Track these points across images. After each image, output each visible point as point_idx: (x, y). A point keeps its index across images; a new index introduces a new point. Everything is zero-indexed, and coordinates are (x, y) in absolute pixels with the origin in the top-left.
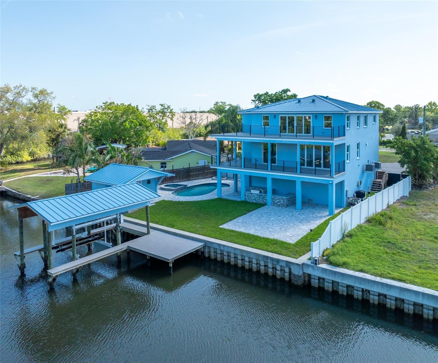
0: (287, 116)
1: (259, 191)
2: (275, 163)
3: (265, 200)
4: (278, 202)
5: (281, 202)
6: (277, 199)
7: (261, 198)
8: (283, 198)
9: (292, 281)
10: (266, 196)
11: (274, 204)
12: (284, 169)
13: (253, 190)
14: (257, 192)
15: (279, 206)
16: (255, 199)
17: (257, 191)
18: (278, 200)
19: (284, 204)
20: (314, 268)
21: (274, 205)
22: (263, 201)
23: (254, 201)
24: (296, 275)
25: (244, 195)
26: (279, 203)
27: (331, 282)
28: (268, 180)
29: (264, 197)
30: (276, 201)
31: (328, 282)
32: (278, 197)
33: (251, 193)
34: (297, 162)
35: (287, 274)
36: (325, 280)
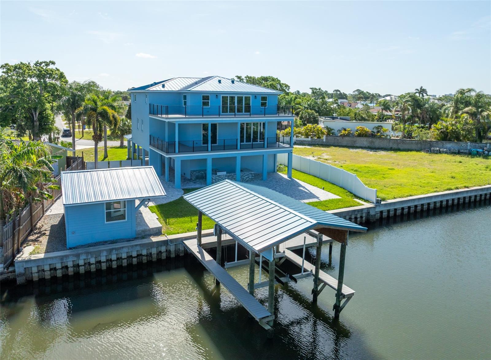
0: (229, 96)
1: (226, 172)
2: (216, 143)
4: (247, 178)
6: (246, 175)
8: (251, 173)
9: (370, 220)
10: (235, 175)
12: (224, 148)
17: (224, 172)
18: (247, 176)
19: (252, 178)
20: (380, 205)
27: (386, 211)
28: (237, 158)
29: (233, 176)
30: (245, 178)
31: (385, 212)
32: (246, 173)
33: (218, 176)
34: (237, 139)
35: (364, 218)
36: (384, 211)
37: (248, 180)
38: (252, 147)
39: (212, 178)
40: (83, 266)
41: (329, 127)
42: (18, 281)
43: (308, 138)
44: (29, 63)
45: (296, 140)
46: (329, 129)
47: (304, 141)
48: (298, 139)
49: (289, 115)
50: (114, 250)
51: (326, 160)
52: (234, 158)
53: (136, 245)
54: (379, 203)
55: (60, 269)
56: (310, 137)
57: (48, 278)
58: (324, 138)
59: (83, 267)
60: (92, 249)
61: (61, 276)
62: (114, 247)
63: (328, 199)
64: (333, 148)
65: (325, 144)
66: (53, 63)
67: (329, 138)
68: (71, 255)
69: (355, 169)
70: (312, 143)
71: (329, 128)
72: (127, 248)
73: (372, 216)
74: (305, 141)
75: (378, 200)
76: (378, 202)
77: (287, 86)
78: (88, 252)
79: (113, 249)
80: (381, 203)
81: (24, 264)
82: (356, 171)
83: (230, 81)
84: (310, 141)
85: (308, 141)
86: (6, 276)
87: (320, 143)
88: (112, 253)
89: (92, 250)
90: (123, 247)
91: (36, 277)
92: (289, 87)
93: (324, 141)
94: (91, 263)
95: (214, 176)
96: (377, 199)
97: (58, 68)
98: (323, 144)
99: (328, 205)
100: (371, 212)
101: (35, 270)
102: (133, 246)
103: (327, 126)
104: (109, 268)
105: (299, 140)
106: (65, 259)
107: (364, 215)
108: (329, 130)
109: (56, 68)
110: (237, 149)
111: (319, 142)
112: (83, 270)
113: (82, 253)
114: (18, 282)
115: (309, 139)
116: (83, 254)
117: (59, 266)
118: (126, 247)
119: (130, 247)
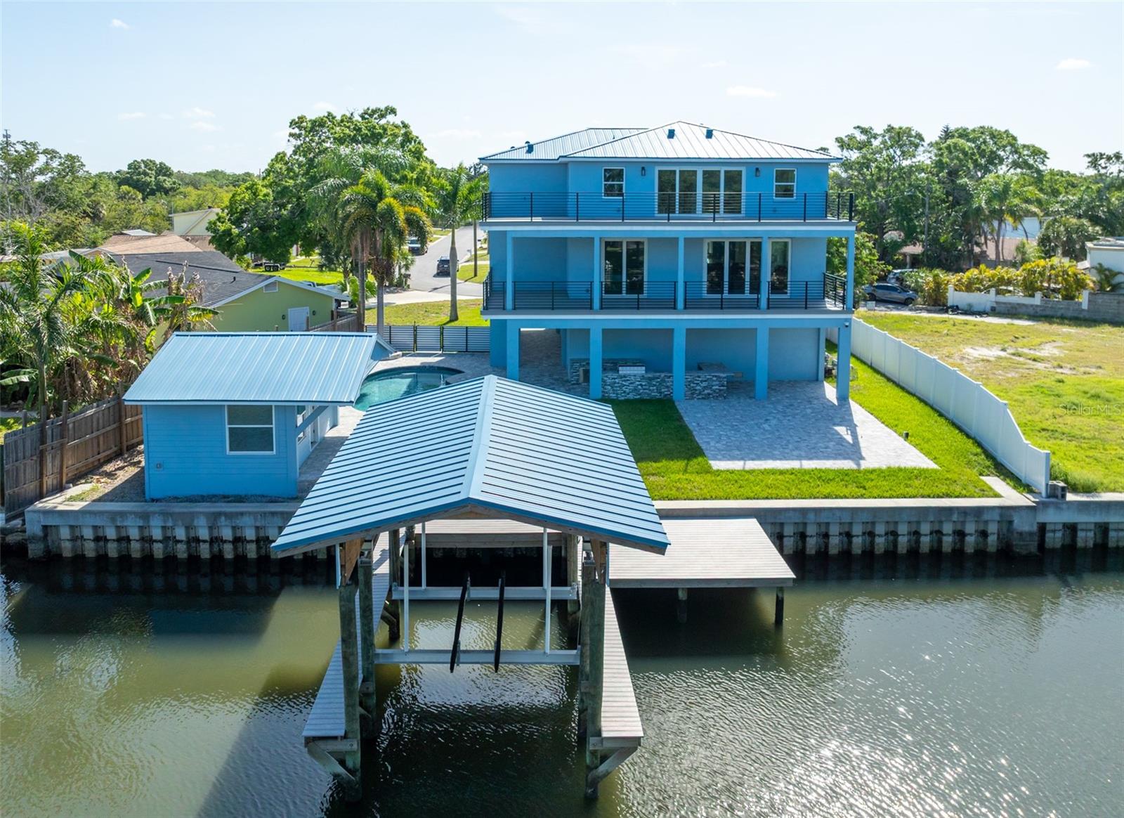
0: (677, 169)
1: (644, 368)
3: (667, 387)
4: (705, 388)
5: (714, 388)
6: (702, 381)
7: (655, 385)
8: (719, 377)
9: (1014, 549)
10: (669, 377)
11: (693, 394)
13: (624, 368)
14: (641, 370)
15: (707, 397)
16: (635, 389)
17: (639, 368)
18: (704, 384)
19: (720, 390)
20: (1061, 506)
21: (693, 398)
22: (661, 393)
23: (631, 396)
24: (1026, 533)
25: (600, 383)
26: (706, 392)
27: (1092, 527)
28: (676, 335)
29: (663, 381)
30: (698, 388)
31: (1086, 530)
32: (704, 375)
33: (621, 377)
34: (675, 283)
35: (992, 539)
36: (1079, 527)
37: (709, 394)
38: (722, 306)
39: (604, 381)
40: (160, 541)
41: (1106, 265)
42: (29, 552)
43: (1032, 296)
44: (352, 114)
45: (997, 303)
46: (1107, 273)
47: (1018, 304)
48: (1001, 298)
49: (842, 221)
50: (223, 518)
51: (1034, 360)
52: (669, 333)
53: (273, 514)
54: (1056, 497)
55: (114, 540)
56: (1038, 295)
57: (90, 556)
58: (1083, 299)
59: (160, 545)
60: (178, 508)
61: (116, 556)
62: (223, 510)
63: (884, 467)
64: (1107, 329)
65: (1087, 317)
66: (393, 111)
67: (1100, 299)
68: (131, 513)
69: (1093, 392)
70: (1044, 313)
71: (1106, 270)
72: (252, 517)
73: (1021, 534)
74: (1024, 305)
75: (1055, 487)
76: (1055, 495)
77: (1038, 153)
78: (167, 513)
79: (220, 514)
80: (1064, 496)
81: (41, 516)
82: (1096, 396)
83: (705, 131)
84: (1037, 306)
85: (1032, 306)
86: (21, 538)
87: (1070, 314)
88: (219, 524)
89: (177, 510)
90: (242, 514)
91: (67, 549)
92: (1045, 154)
93: (1085, 306)
94: (154, 538)
95: (610, 375)
96: (1050, 483)
97: (406, 122)
98: (1081, 316)
99: (868, 485)
100: (1016, 521)
101: (65, 533)
102: (265, 513)
103: (1100, 264)
104: (217, 558)
105: (1005, 303)
106: (119, 519)
107: (992, 528)
108: (1106, 276)
109: (402, 123)
110: (675, 308)
111: (1068, 309)
112: (161, 551)
113: (154, 513)
114: (31, 554)
115: (1037, 299)
116: (157, 515)
117: (111, 533)
118: (250, 513)
119: (259, 517)
